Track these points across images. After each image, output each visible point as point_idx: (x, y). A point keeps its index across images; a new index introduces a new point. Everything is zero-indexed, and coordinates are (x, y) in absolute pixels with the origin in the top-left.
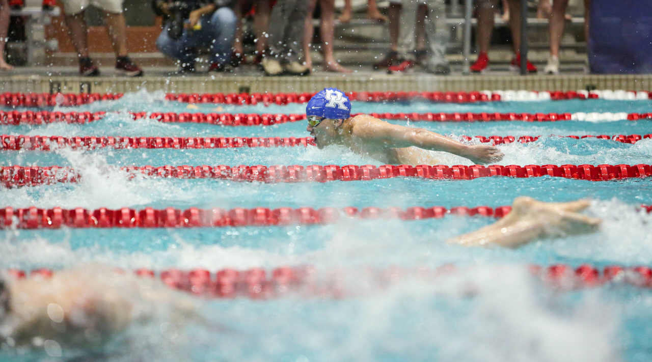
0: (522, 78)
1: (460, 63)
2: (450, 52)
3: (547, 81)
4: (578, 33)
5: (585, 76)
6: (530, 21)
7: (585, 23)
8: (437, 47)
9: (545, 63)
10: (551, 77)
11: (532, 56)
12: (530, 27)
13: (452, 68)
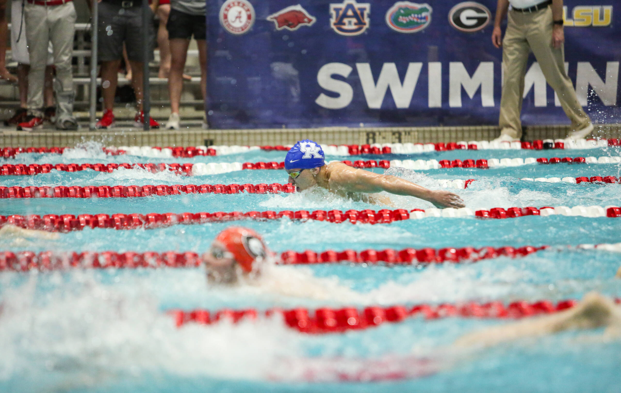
0: (146, 133)
1: (87, 119)
2: (76, 109)
3: (169, 135)
4: (196, 91)
5: (204, 131)
6: (151, 80)
7: (201, 82)
8: (64, 105)
9: (166, 119)
10: (172, 132)
11: (154, 113)
12: (153, 86)
13: (79, 124)
